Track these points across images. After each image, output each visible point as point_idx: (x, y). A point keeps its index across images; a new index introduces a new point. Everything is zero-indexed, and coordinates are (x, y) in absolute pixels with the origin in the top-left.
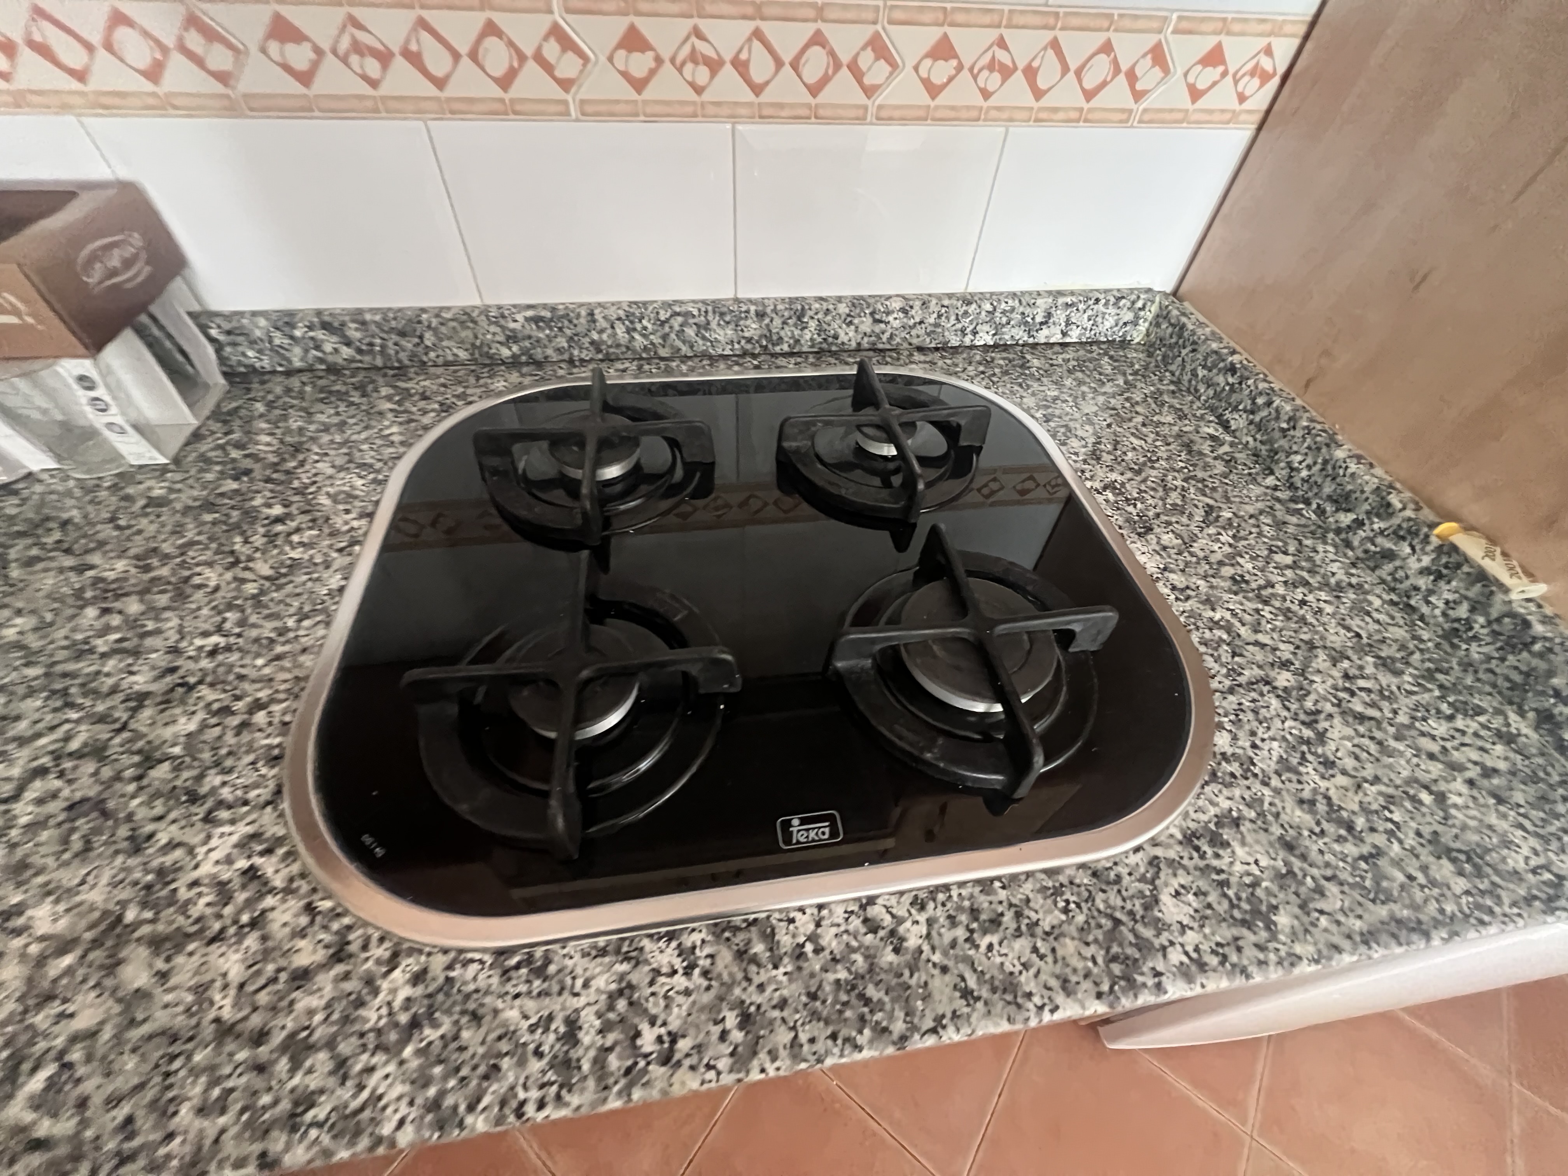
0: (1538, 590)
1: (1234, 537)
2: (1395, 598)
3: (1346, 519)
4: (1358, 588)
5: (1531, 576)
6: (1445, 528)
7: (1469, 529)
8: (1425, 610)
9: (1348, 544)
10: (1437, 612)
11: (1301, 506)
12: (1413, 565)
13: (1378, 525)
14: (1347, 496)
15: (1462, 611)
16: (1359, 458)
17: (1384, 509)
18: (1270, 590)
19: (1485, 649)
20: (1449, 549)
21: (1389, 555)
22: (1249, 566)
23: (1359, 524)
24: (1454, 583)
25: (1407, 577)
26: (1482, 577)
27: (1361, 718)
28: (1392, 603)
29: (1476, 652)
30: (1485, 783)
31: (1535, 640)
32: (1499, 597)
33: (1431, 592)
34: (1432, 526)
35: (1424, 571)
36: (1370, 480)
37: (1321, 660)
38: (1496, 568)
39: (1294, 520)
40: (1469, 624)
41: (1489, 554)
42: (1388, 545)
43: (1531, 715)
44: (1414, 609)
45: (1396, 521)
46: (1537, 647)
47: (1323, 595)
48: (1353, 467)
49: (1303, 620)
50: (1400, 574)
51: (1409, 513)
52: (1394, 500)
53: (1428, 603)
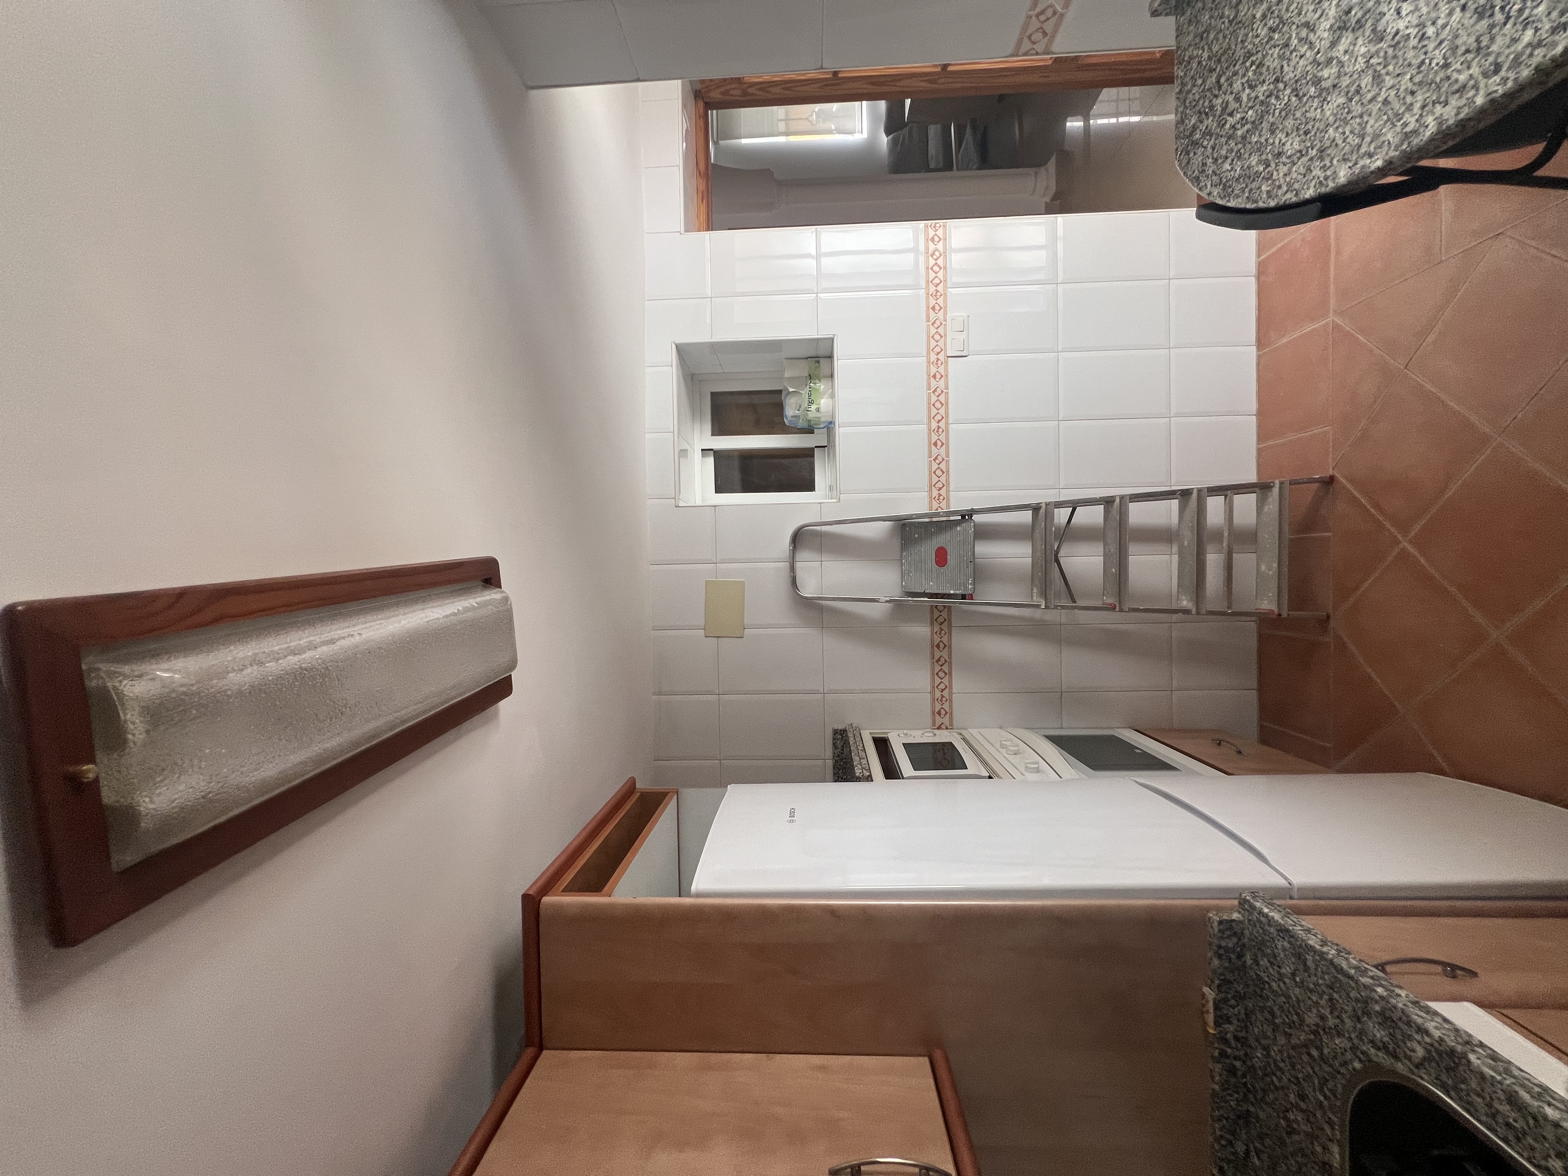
0: (1206, 990)
1: (1288, 1111)
2: (1249, 1023)
3: (1238, 1064)
4: (1257, 1040)
5: (1203, 995)
6: (1211, 1031)
7: (1205, 1023)
8: (1243, 1011)
9: (1246, 1054)
10: (1239, 1007)
11: (1249, 1086)
12: (1231, 1028)
13: (1229, 1051)
14: (1229, 1071)
15: (1233, 1002)
16: (1212, 1077)
17: (1223, 1054)
18: (1292, 1079)
19: (1237, 986)
20: (1217, 1024)
21: (1236, 1038)
22: (1292, 1096)
23: (1235, 1058)
24: (1226, 1012)
25: (1237, 1026)
26: (1217, 1008)
27: (1298, 1014)
28: (1251, 1024)
29: (1240, 988)
30: (1275, 962)
31: (1221, 980)
32: (1218, 998)
33: (1235, 1015)
34: (1214, 1035)
35: (1230, 1023)
36: (1218, 1067)
37: (1294, 1041)
38: (1211, 1006)
39: (1257, 1086)
40: (1234, 997)
41: (1208, 1012)
42: (1233, 1042)
43: (1243, 960)
44: (1246, 1015)
45: (1223, 1047)
46: (1222, 977)
47: (1273, 1053)
48: (1217, 1078)
49: (1289, 1057)
50: (1239, 1029)
51: (1216, 1045)
52: (1216, 1054)
53: (1239, 1013)
